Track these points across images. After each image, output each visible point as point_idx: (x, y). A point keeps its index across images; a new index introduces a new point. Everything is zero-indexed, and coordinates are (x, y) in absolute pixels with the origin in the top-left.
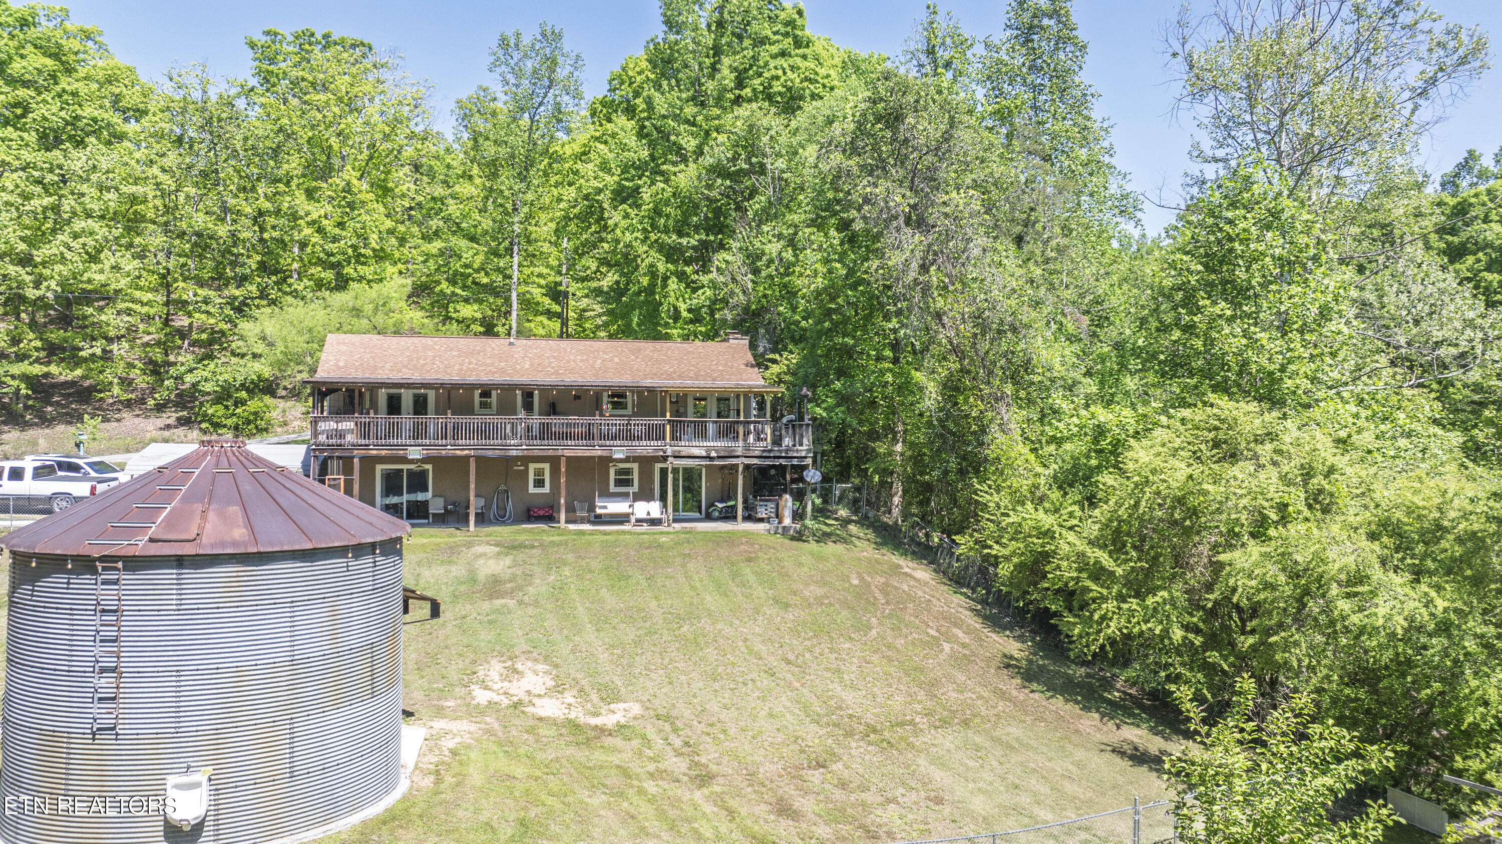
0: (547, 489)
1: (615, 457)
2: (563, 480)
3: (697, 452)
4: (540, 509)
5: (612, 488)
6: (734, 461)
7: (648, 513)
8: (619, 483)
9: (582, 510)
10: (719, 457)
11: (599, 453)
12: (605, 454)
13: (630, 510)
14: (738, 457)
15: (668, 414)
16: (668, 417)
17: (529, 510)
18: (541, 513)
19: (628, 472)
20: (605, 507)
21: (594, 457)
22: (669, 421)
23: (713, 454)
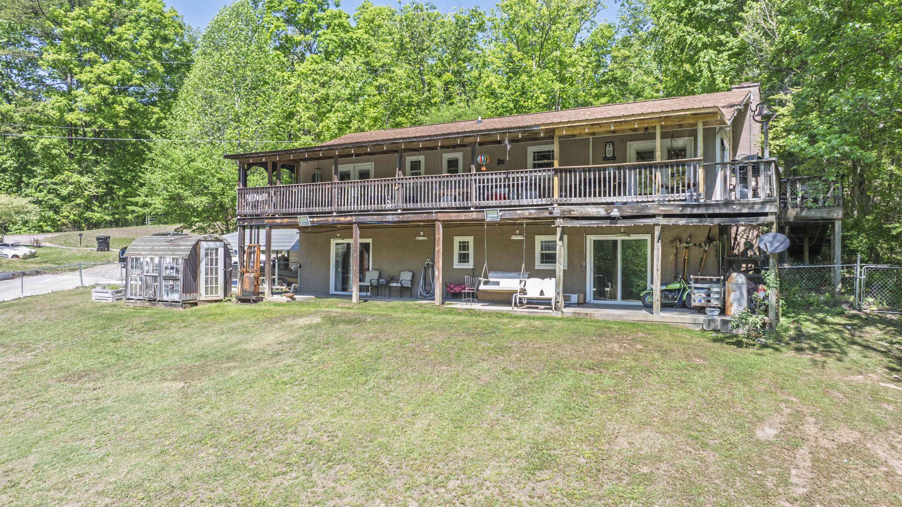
0: (471, 265)
1: (489, 219)
3: (592, 211)
5: (538, 265)
6: (647, 223)
7: (542, 293)
8: (545, 258)
10: (623, 218)
11: (474, 216)
12: (481, 216)
13: (521, 288)
14: (653, 216)
17: (446, 286)
22: (557, 171)
23: (615, 214)
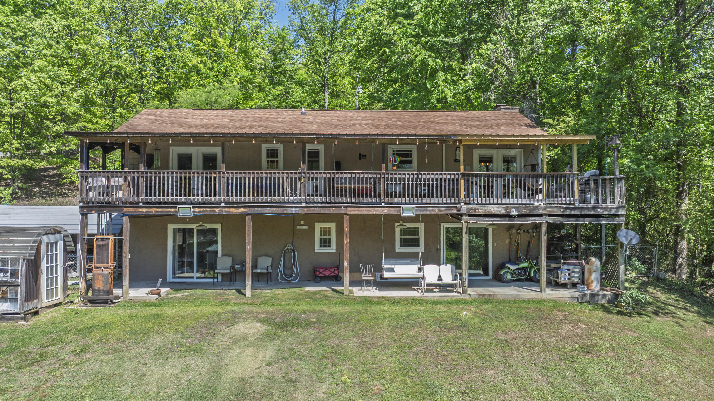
0: (333, 249)
1: (404, 214)
2: (346, 241)
3: (494, 210)
4: (325, 268)
5: (398, 249)
6: (537, 220)
7: (440, 278)
8: (405, 243)
9: (367, 271)
10: (519, 216)
11: (386, 211)
12: (393, 211)
13: (420, 274)
14: (541, 215)
15: (462, 167)
16: (462, 171)
17: (315, 270)
18: (327, 273)
19: (414, 231)
20: (392, 270)
21: (380, 215)
22: (463, 175)
23: (514, 212)
